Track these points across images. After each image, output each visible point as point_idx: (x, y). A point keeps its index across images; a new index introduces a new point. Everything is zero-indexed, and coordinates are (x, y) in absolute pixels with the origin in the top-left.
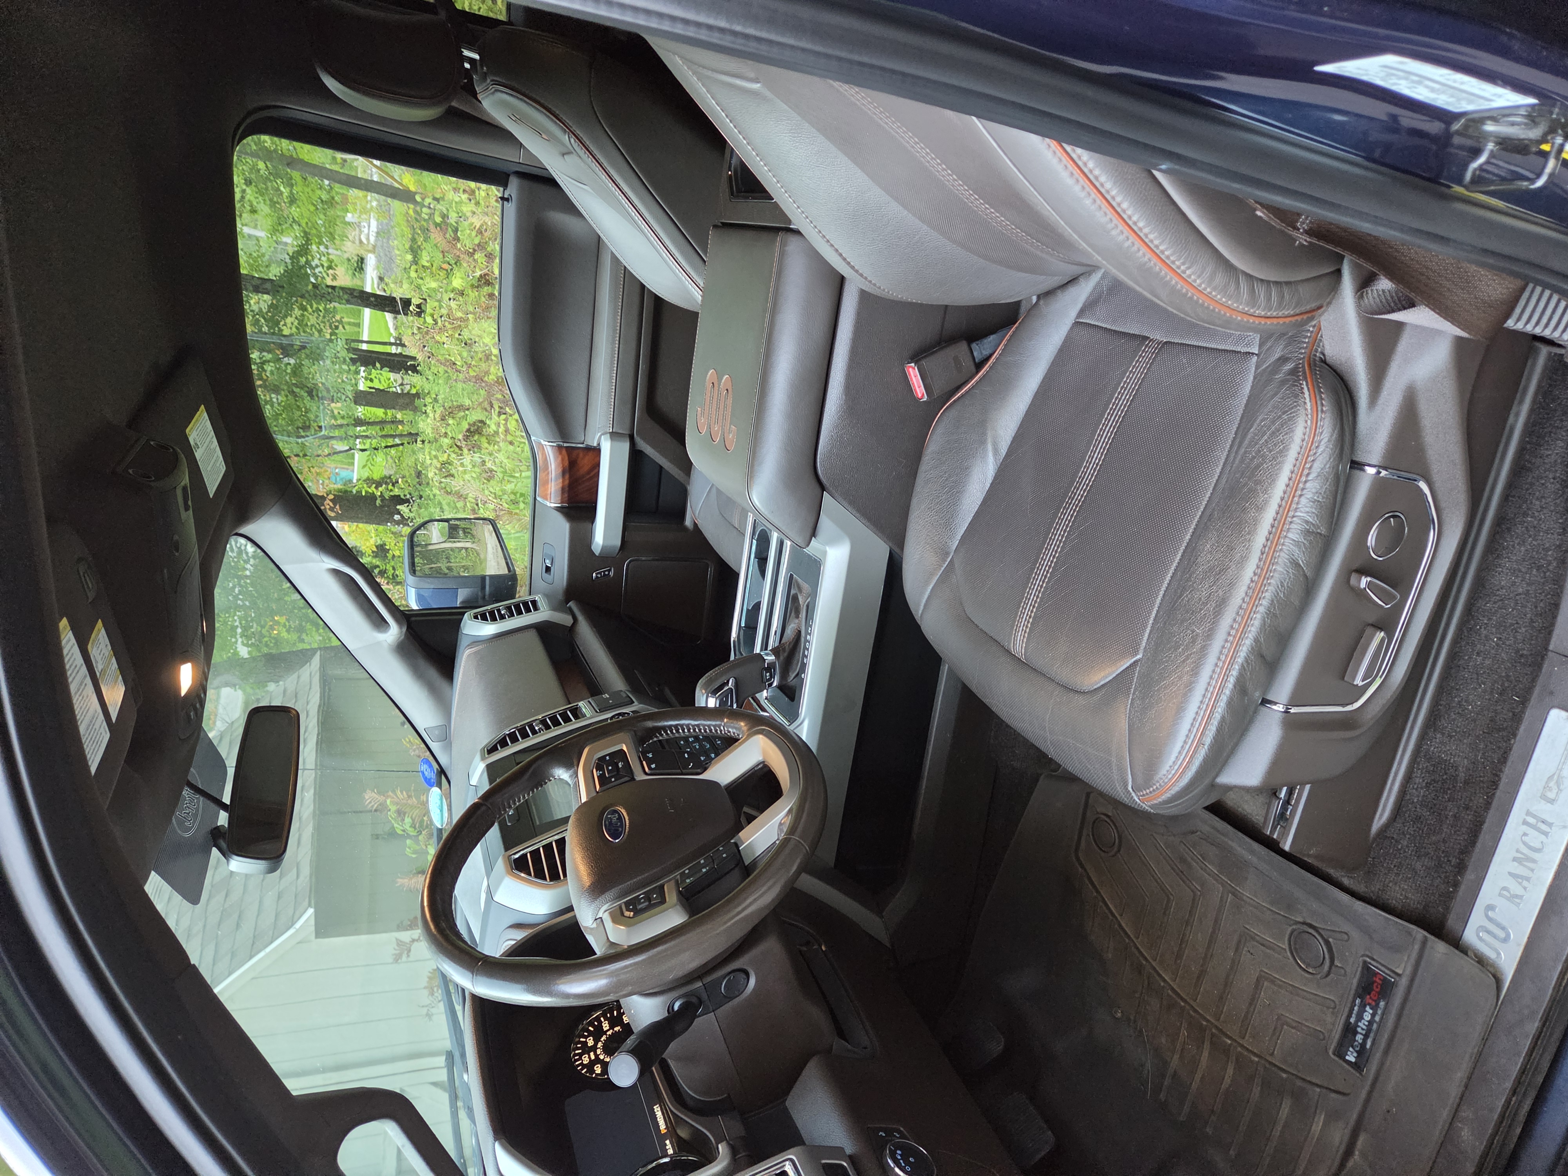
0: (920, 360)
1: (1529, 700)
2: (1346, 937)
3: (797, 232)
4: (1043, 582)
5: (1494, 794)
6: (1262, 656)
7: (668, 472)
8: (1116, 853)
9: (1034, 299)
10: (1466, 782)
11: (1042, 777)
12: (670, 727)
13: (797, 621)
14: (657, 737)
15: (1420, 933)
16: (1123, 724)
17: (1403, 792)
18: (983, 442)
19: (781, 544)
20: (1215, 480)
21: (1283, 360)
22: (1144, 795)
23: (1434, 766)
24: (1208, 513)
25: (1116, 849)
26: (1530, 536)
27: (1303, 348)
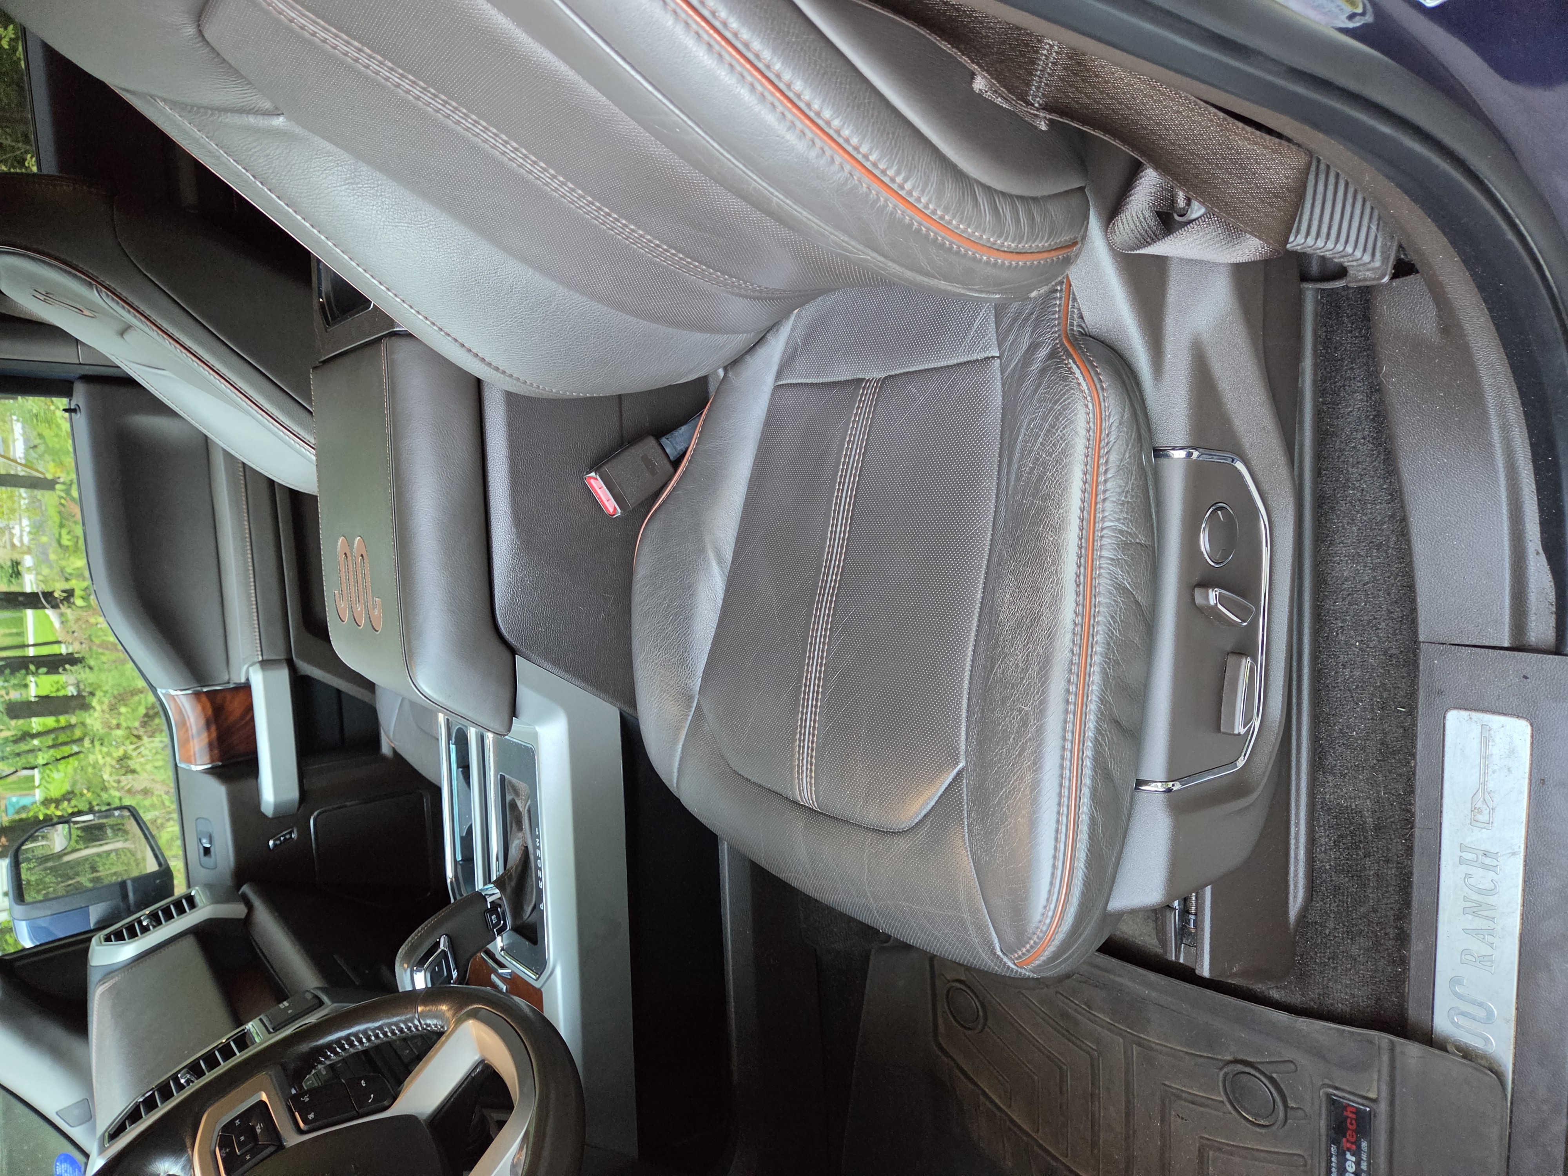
0: (601, 466)
1: (1417, 707)
2: (1292, 1067)
3: (408, 335)
4: (817, 701)
5: (1412, 835)
6: (1116, 723)
7: (347, 694)
8: (983, 1028)
9: (721, 372)
10: (1377, 828)
11: (873, 952)
12: (338, 1042)
13: (520, 835)
14: (321, 1062)
15: (1383, 1039)
16: (966, 863)
17: (1311, 860)
18: (702, 551)
19: (482, 739)
20: (991, 517)
21: (1034, 347)
22: (1020, 957)
23: (1336, 817)
24: (995, 558)
25: (982, 1021)
26: (1358, 512)
27: (1055, 326)
